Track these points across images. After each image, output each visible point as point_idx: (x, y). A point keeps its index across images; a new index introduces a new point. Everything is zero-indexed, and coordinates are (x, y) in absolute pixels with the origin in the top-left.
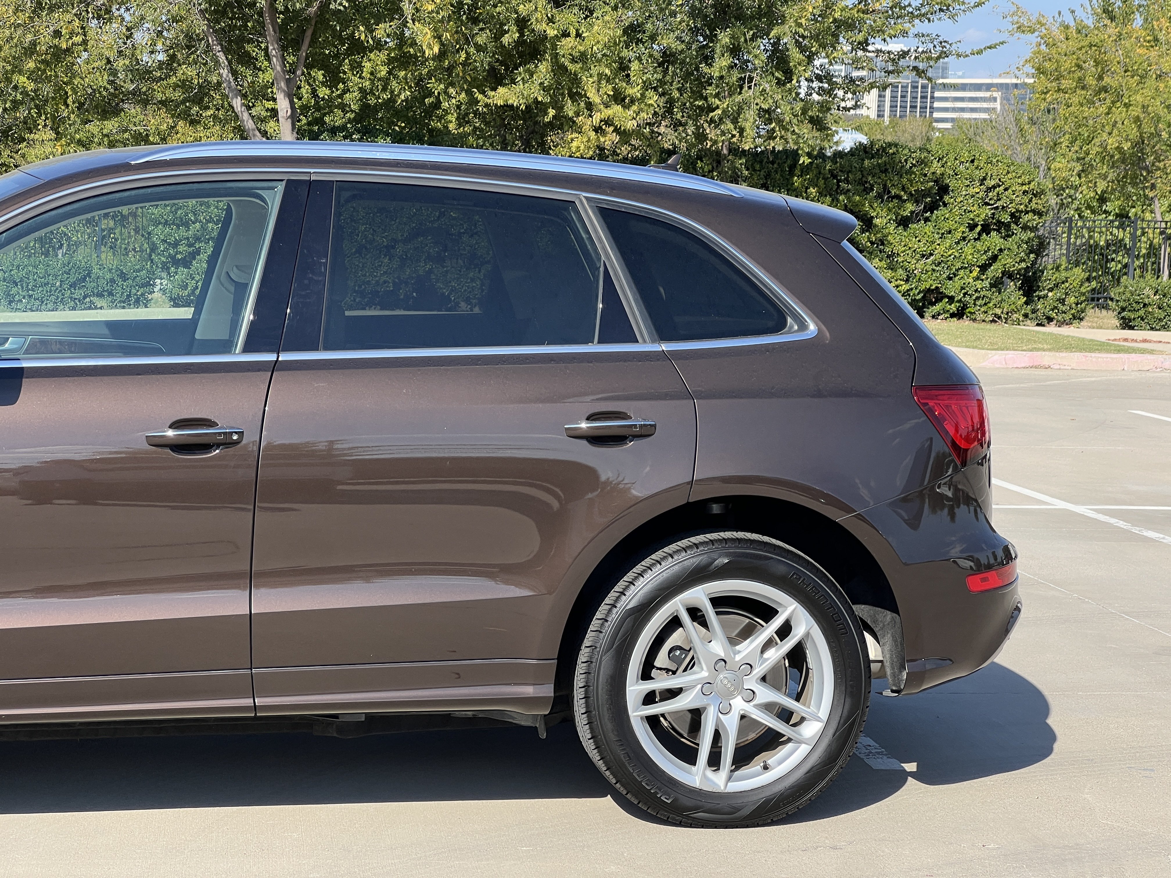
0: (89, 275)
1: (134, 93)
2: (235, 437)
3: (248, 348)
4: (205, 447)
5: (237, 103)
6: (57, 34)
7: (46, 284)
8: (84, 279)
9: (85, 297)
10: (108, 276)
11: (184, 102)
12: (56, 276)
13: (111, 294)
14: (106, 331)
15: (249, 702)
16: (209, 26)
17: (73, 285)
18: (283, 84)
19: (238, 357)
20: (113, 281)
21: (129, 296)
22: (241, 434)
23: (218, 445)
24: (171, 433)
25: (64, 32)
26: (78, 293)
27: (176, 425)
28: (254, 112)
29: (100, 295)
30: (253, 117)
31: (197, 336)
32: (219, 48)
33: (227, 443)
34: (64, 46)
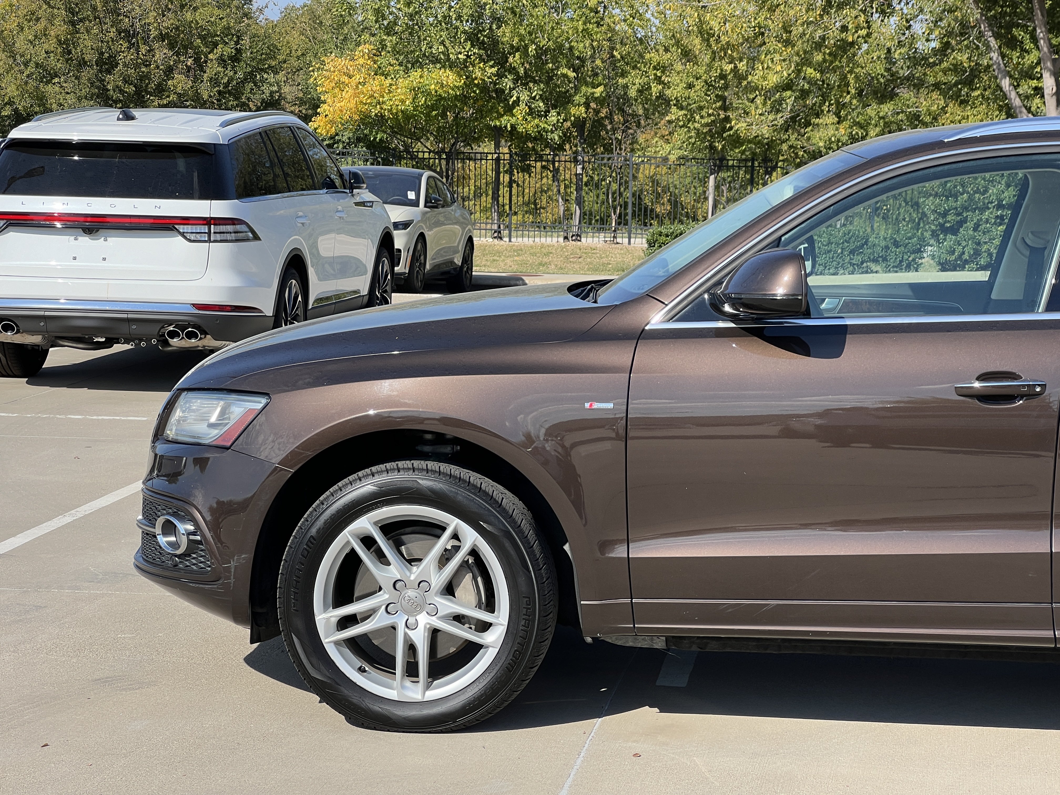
0: (866, 243)
1: (908, 78)
2: (1038, 389)
3: (1050, 308)
4: (1009, 398)
5: (1006, 83)
6: (844, 28)
7: (829, 251)
8: (862, 247)
9: (862, 263)
10: (883, 244)
11: (956, 84)
12: (837, 244)
13: (885, 259)
14: (910, 293)
15: (1049, 634)
16: (982, 15)
17: (852, 252)
18: (1049, 64)
19: (1041, 315)
20: (887, 247)
21: (901, 262)
22: (1043, 386)
23: (1022, 397)
24: (977, 385)
25: (850, 27)
26: (857, 259)
27: (981, 378)
28: (1020, 90)
29: (875, 261)
30: (1020, 96)
31: (993, 296)
32: (990, 34)
33: (1030, 394)
34: (850, 39)
